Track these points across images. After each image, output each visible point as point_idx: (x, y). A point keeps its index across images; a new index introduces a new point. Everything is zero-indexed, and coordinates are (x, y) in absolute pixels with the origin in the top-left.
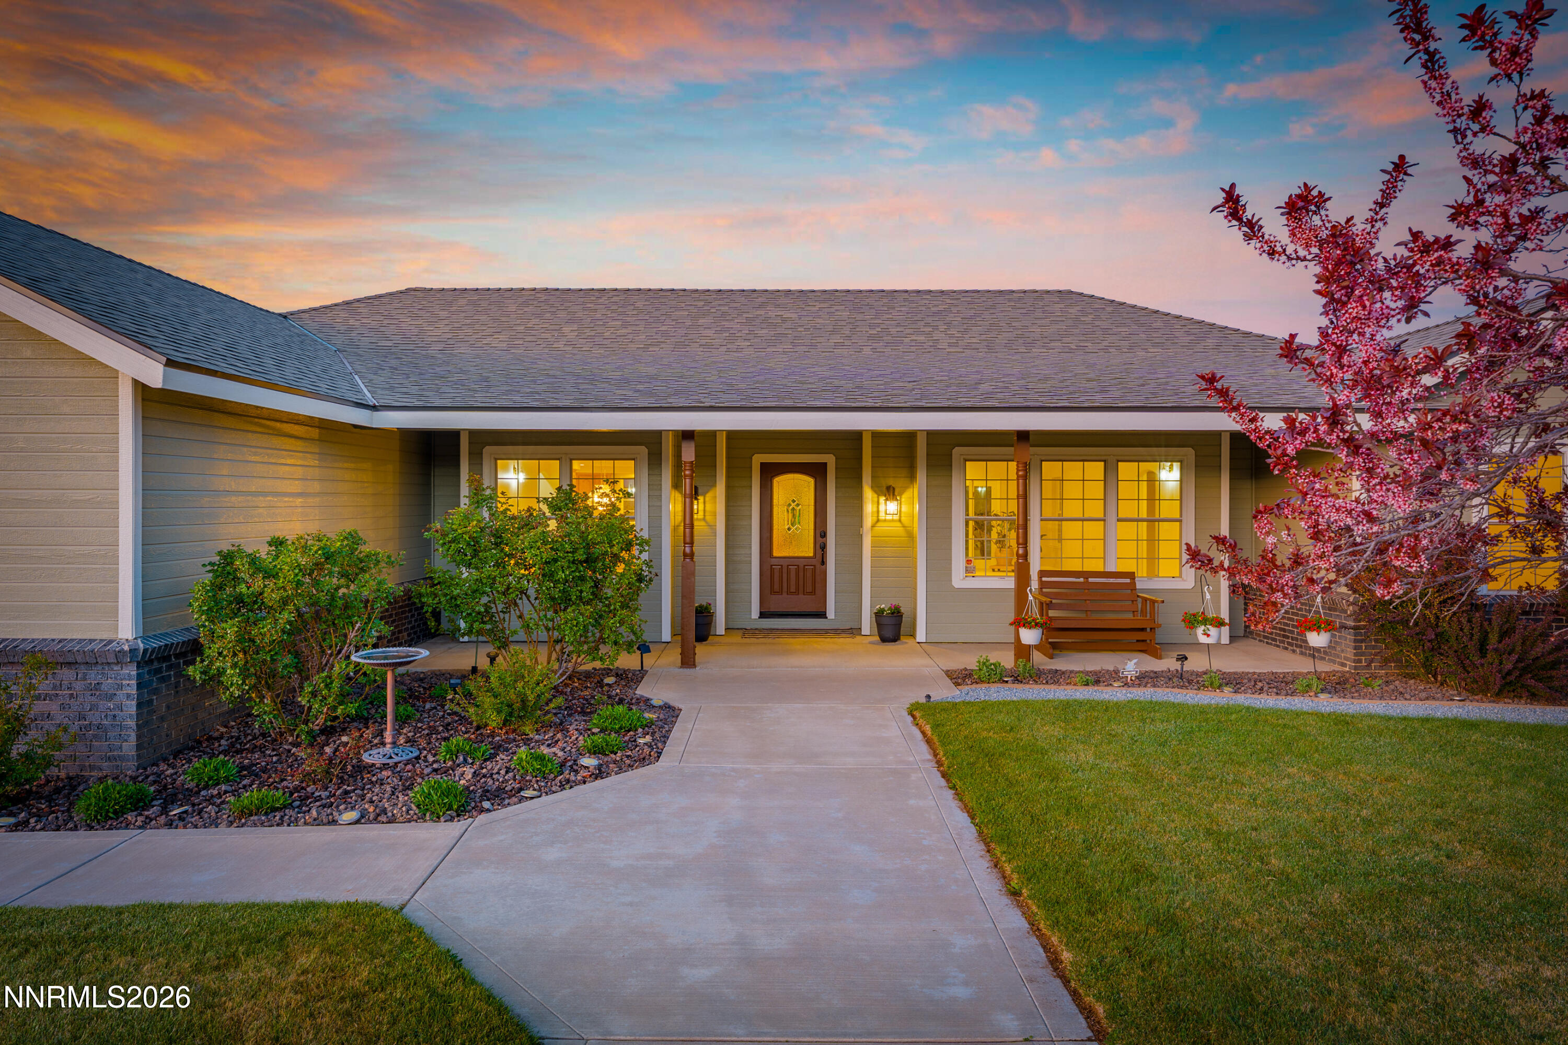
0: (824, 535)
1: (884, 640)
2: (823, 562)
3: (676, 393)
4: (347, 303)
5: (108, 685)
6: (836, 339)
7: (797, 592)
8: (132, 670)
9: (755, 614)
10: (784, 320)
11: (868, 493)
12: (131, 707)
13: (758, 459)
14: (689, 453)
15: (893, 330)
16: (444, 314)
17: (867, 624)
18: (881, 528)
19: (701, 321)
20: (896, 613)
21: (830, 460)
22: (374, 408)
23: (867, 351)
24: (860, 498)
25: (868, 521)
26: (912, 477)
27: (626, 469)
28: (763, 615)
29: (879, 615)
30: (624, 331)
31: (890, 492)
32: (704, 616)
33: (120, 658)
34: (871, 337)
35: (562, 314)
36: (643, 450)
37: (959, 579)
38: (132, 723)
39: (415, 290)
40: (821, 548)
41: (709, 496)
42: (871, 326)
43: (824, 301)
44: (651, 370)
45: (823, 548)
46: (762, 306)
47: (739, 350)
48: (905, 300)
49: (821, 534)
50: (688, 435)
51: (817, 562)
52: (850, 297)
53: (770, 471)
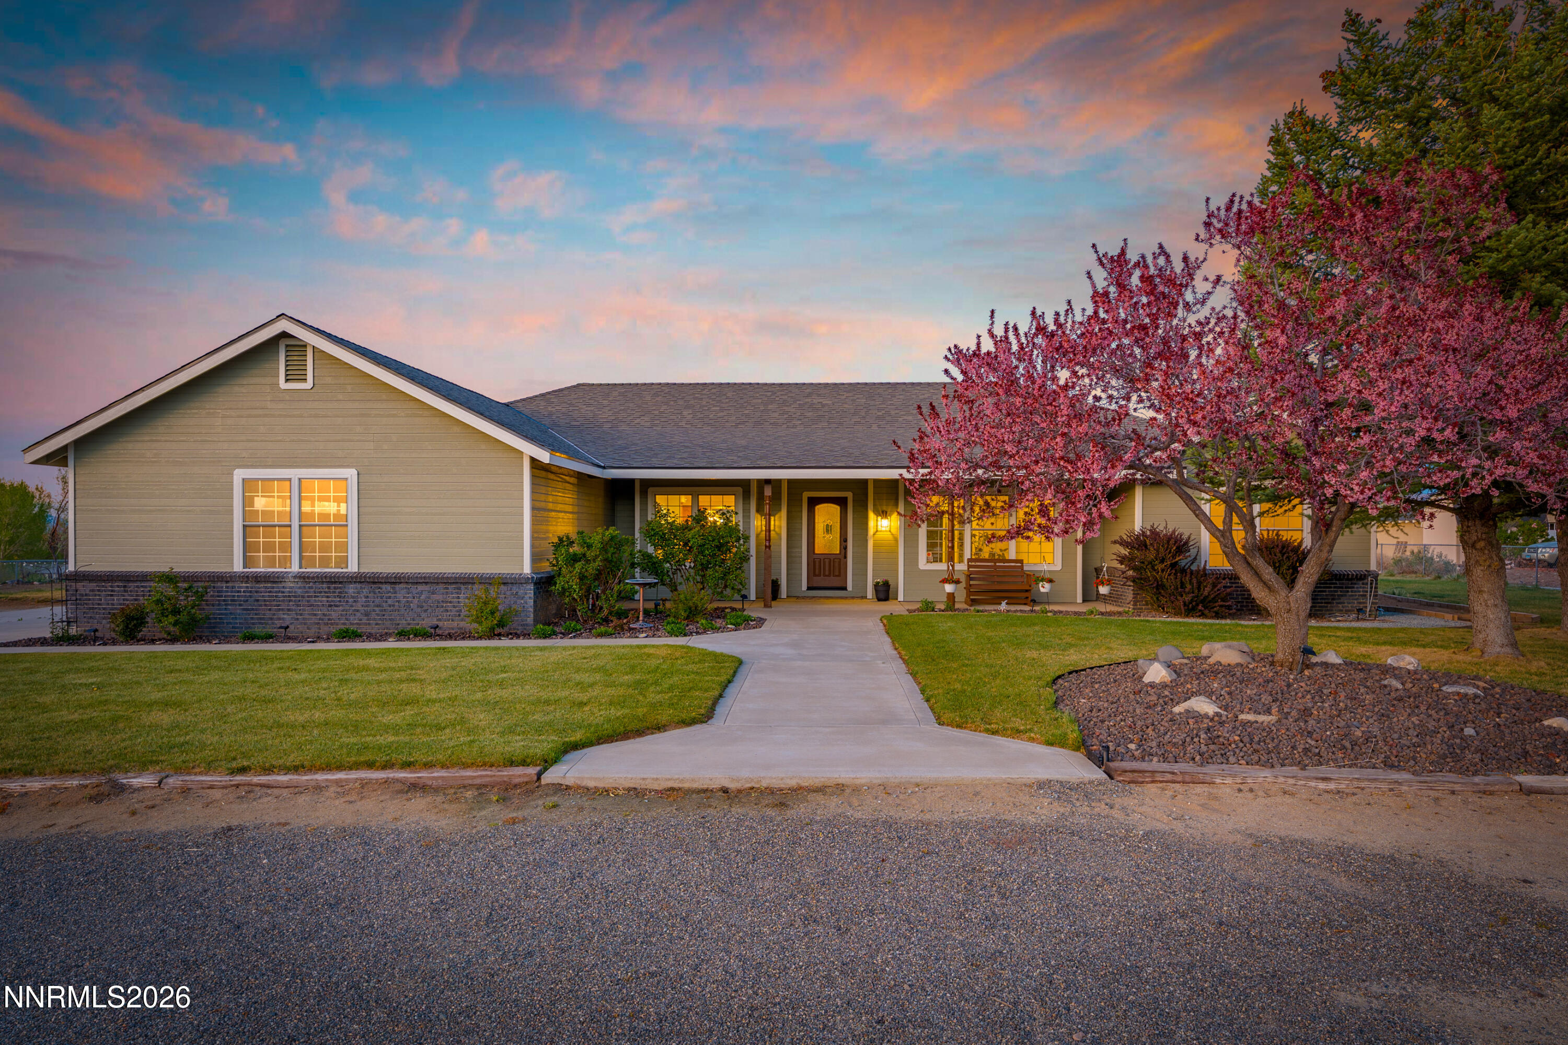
0: (846, 541)
1: (879, 600)
2: (845, 557)
3: (761, 458)
4: (542, 395)
5: (521, 592)
6: (856, 419)
7: (829, 575)
8: (532, 587)
9: (804, 587)
10: (823, 406)
11: (871, 515)
12: (531, 602)
13: (806, 495)
14: (768, 491)
15: (893, 412)
16: (605, 402)
17: (870, 593)
18: (879, 535)
19: (770, 407)
20: (886, 585)
21: (849, 495)
22: (604, 468)
23: (874, 427)
24: (866, 518)
25: (871, 531)
26: (896, 505)
27: (730, 500)
28: (809, 588)
29: (876, 586)
30: (721, 414)
31: (884, 514)
32: (775, 586)
33: (527, 580)
34: (878, 418)
35: (681, 402)
36: (740, 489)
37: (923, 564)
38: (532, 610)
39: (583, 385)
40: (844, 548)
41: (777, 517)
42: (879, 410)
43: (849, 392)
44: (743, 442)
45: (845, 548)
46: (809, 395)
47: (794, 426)
48: (903, 390)
49: (844, 540)
50: (768, 481)
51: (842, 557)
52: (867, 389)
53: (814, 502)
